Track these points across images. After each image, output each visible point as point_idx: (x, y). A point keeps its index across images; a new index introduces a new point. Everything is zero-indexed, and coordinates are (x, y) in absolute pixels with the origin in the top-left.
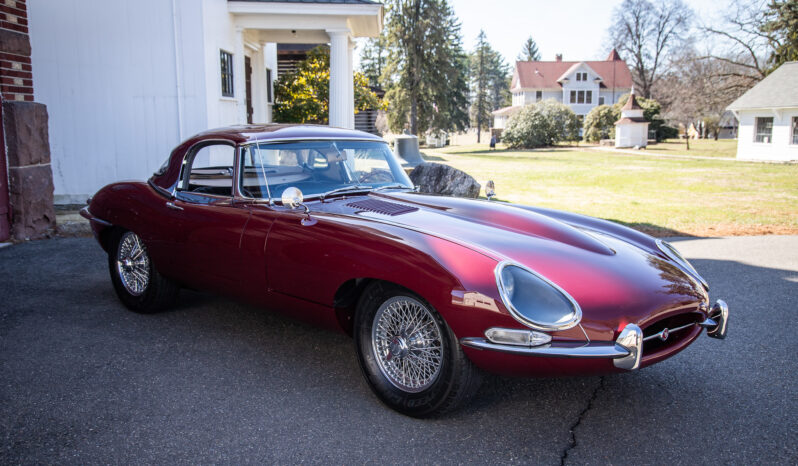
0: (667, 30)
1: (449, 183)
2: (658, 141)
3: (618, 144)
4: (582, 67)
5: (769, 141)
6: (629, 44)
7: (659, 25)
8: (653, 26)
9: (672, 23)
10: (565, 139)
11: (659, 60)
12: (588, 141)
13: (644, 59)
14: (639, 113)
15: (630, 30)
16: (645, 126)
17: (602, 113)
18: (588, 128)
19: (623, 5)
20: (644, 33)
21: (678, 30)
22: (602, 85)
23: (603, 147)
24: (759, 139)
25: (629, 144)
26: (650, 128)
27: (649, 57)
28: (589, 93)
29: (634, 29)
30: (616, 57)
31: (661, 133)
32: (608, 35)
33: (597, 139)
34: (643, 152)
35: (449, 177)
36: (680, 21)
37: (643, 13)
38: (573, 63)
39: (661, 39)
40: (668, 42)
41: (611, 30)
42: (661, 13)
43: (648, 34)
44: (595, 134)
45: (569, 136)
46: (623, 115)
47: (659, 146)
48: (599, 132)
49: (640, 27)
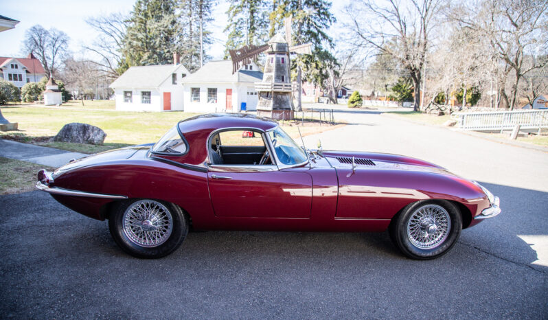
0: (57, 46)
1: (91, 135)
2: (66, 102)
3: (46, 103)
4: (14, 61)
5: (131, 101)
6: (37, 51)
7: (52, 42)
8: (50, 43)
9: (60, 42)
10: (12, 100)
11: (55, 60)
12: (25, 101)
13: (46, 59)
14: (56, 87)
15: (37, 44)
16: (60, 94)
17: (32, 87)
18: (24, 95)
19: (31, 30)
20: (45, 46)
21: (63, 46)
22: (27, 72)
23: (35, 105)
24: (126, 101)
25: (53, 103)
26: (63, 95)
27: (50, 59)
28: (20, 76)
29: (39, 43)
30: (32, 57)
31: (67, 97)
32: (23, 44)
33: (31, 100)
34: (61, 107)
35: (90, 131)
36: (64, 41)
37: (43, 35)
38: (6, 58)
39: (55, 50)
40: (58, 51)
41: (25, 42)
42: (53, 36)
43: (47, 46)
44: (30, 98)
45: (14, 99)
46: (47, 88)
47: (67, 104)
48: (32, 97)
49: (42, 43)
